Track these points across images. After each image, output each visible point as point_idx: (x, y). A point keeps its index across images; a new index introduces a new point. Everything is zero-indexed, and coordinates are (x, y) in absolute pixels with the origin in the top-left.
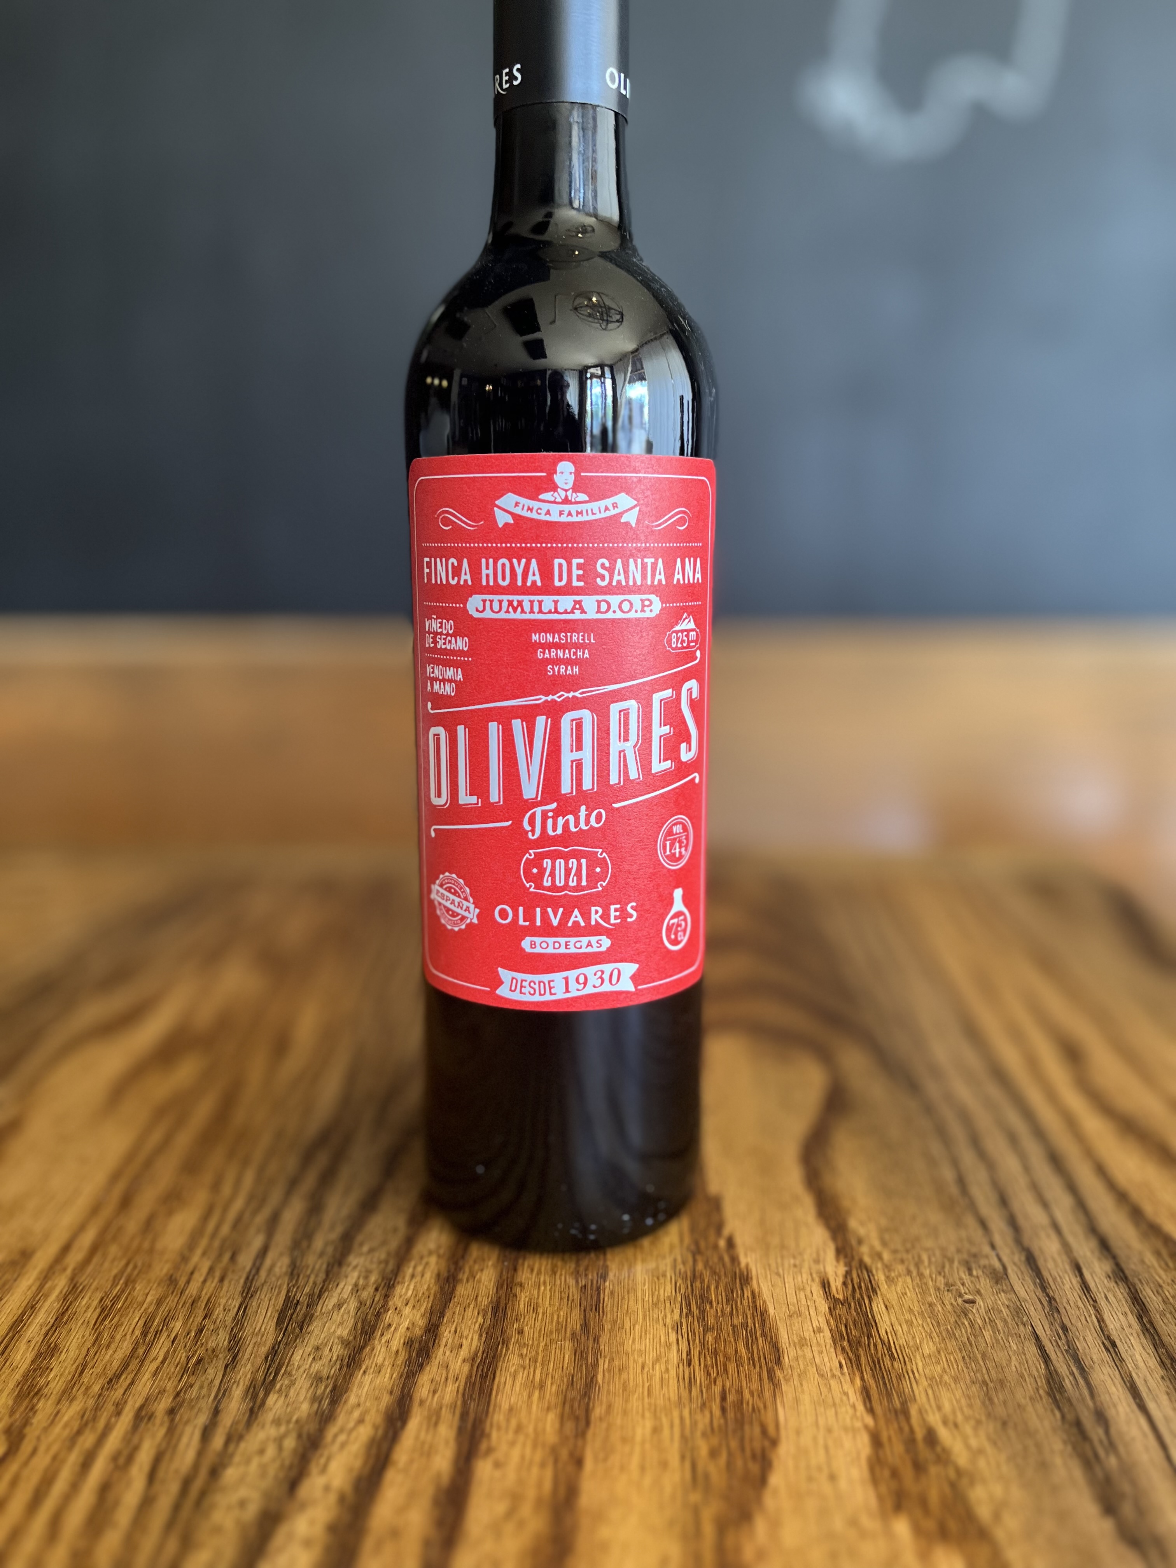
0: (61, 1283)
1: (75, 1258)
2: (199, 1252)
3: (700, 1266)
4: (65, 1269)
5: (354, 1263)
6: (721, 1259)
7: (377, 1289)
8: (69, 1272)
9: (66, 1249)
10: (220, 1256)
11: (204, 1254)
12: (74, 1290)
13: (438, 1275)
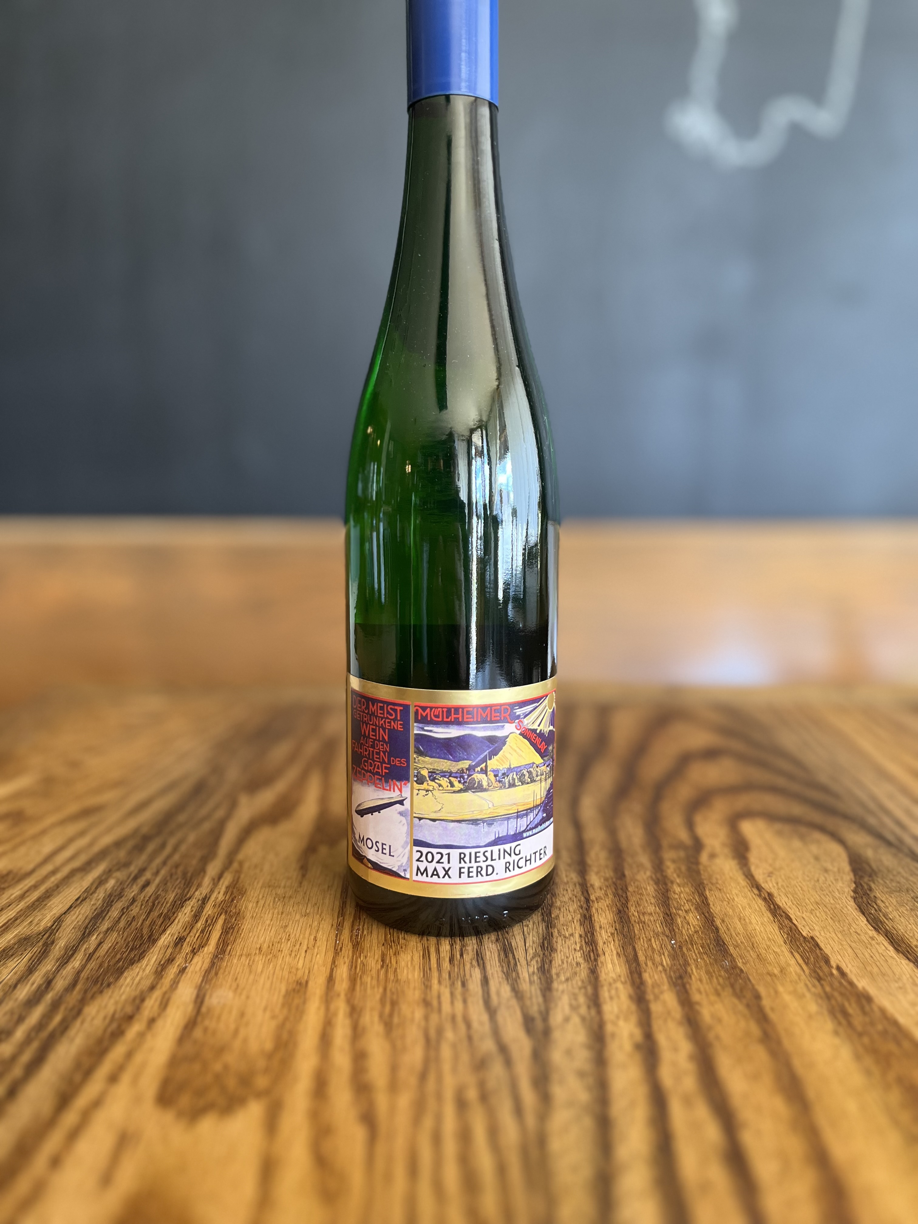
0: (341, 1007)
1: (342, 985)
2: (435, 981)
3: (828, 989)
4: (339, 995)
5: (561, 987)
6: (841, 983)
7: (589, 1007)
8: (342, 996)
9: (331, 979)
10: (453, 985)
11: (440, 982)
12: (354, 1012)
13: (630, 997)
